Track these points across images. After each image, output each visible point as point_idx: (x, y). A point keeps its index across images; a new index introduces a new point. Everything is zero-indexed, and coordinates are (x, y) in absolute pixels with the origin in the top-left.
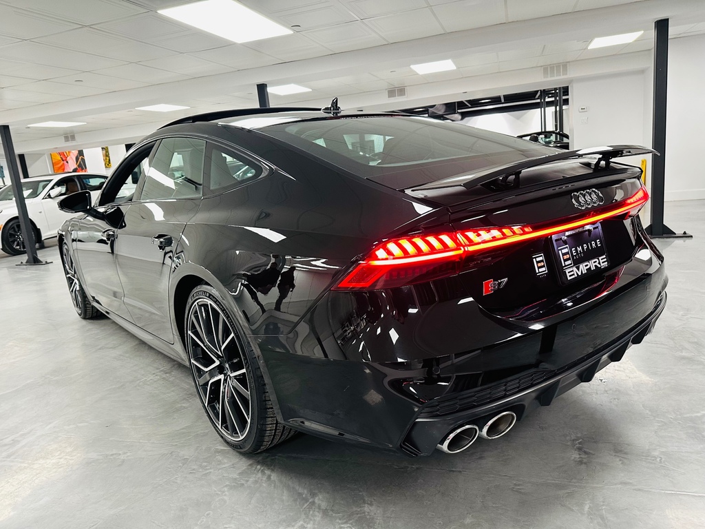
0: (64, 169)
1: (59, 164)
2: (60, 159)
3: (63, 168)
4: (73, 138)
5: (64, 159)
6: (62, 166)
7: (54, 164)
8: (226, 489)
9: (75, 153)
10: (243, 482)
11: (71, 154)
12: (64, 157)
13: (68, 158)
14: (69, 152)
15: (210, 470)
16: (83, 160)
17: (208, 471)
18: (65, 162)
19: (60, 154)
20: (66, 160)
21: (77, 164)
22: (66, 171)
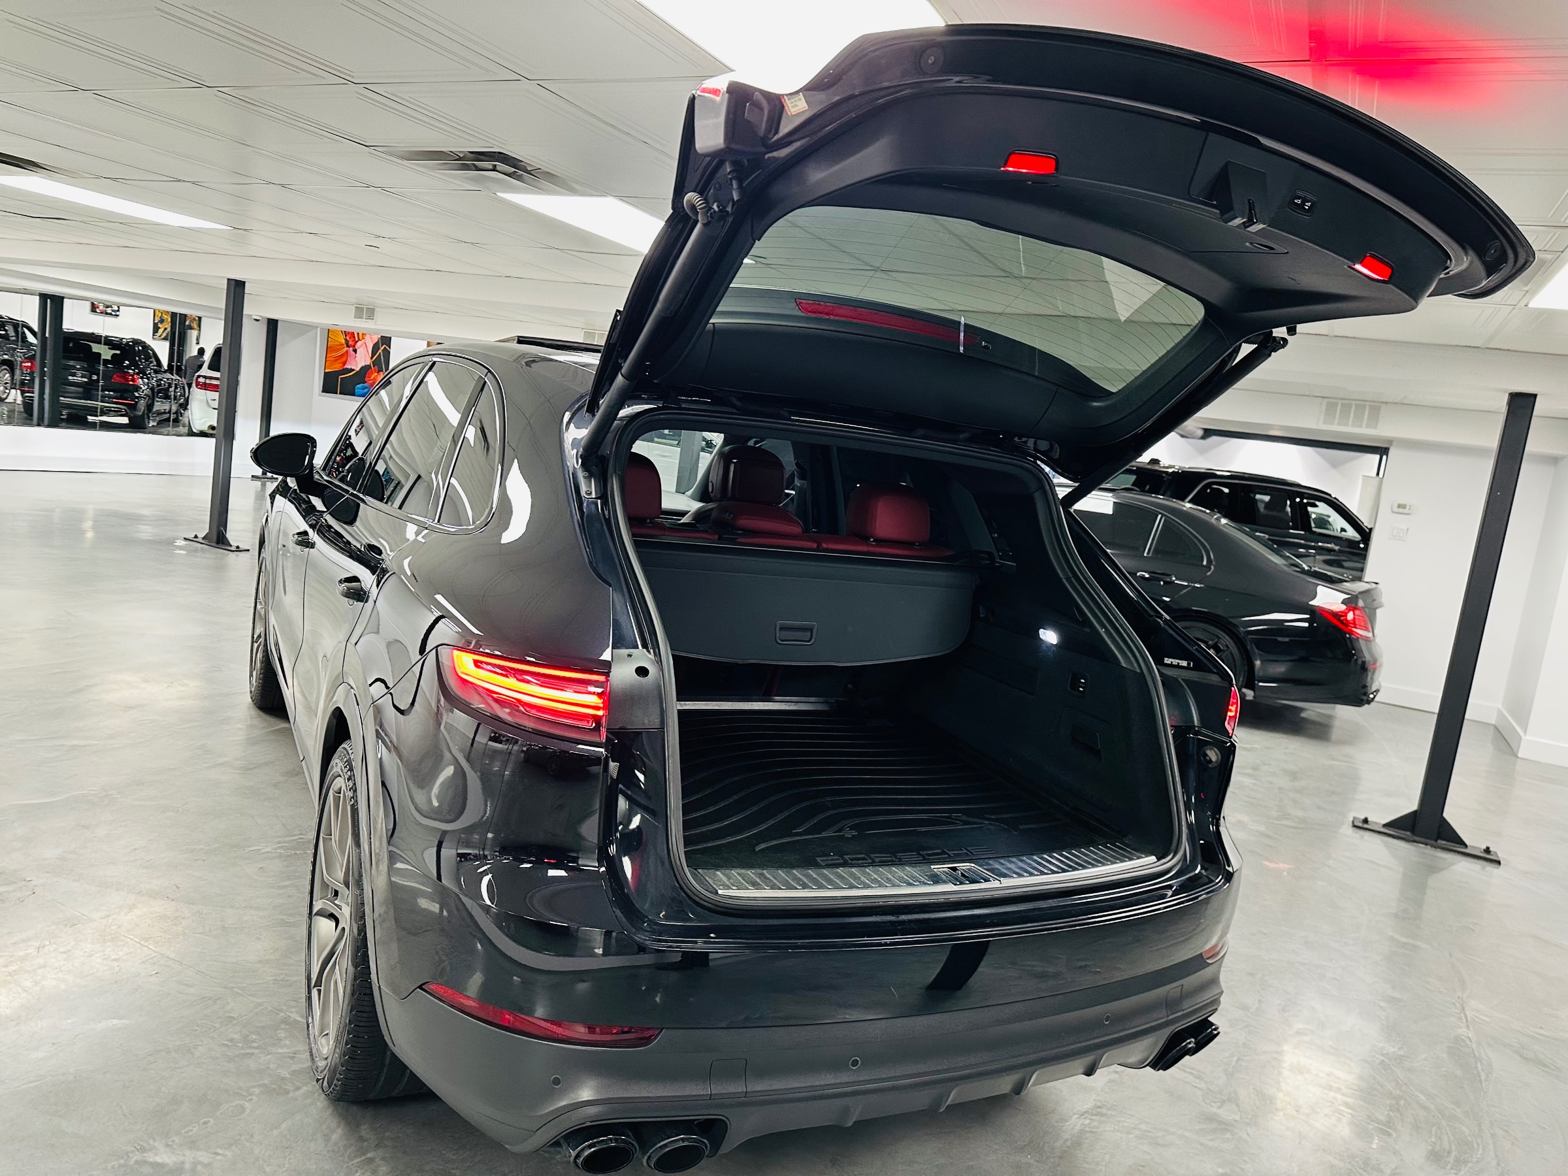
0: (344, 363)
2: (343, 341)
3: (343, 359)
4: (371, 314)
7: (329, 349)
8: (257, 1091)
10: (290, 1087)
11: (367, 338)
13: (359, 344)
15: (256, 1051)
17: (250, 1051)
18: (351, 349)
19: (346, 333)
20: (354, 346)
21: (372, 358)
22: (348, 366)
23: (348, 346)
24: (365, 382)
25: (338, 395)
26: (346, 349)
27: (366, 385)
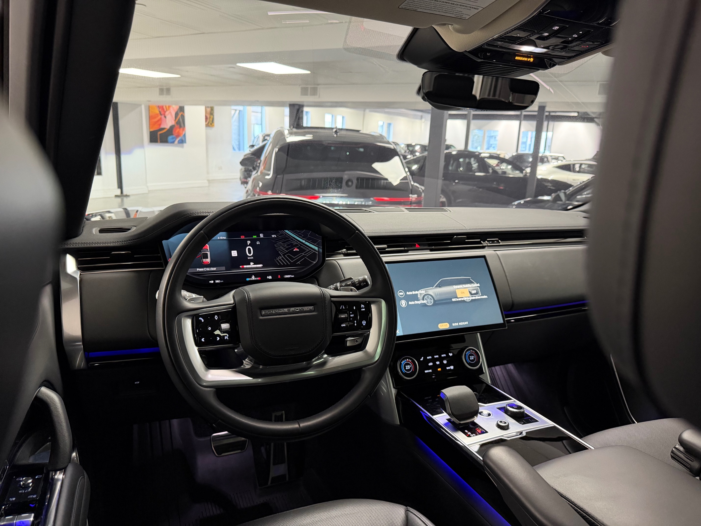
0: (160, 125)
1: (155, 118)
2: (158, 112)
3: (159, 122)
4: (168, 91)
5: (162, 113)
6: (158, 121)
7: (151, 118)
9: (175, 108)
11: (171, 109)
12: (162, 110)
13: (167, 113)
14: (169, 107)
16: (183, 117)
18: (163, 117)
19: (159, 107)
20: (164, 115)
21: (175, 120)
22: (162, 127)
23: (161, 114)
24: (172, 134)
25: (159, 144)
26: (160, 117)
27: (174, 136)
